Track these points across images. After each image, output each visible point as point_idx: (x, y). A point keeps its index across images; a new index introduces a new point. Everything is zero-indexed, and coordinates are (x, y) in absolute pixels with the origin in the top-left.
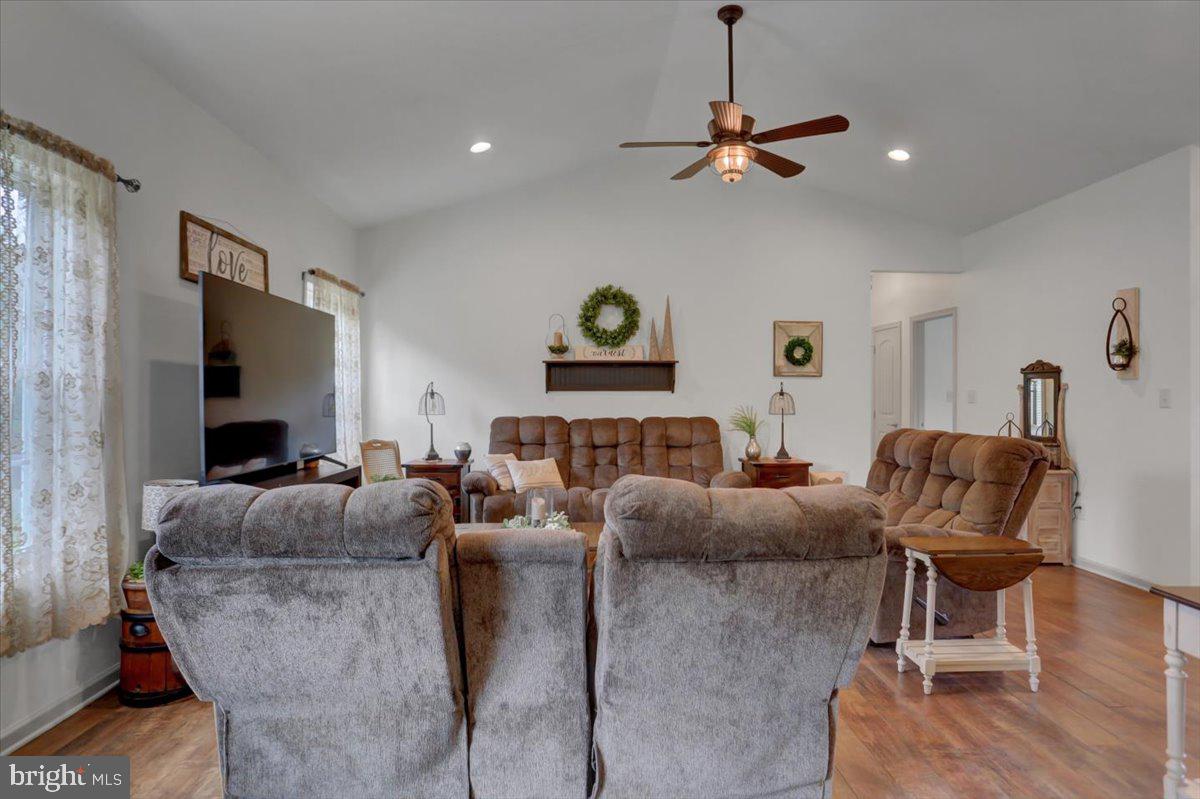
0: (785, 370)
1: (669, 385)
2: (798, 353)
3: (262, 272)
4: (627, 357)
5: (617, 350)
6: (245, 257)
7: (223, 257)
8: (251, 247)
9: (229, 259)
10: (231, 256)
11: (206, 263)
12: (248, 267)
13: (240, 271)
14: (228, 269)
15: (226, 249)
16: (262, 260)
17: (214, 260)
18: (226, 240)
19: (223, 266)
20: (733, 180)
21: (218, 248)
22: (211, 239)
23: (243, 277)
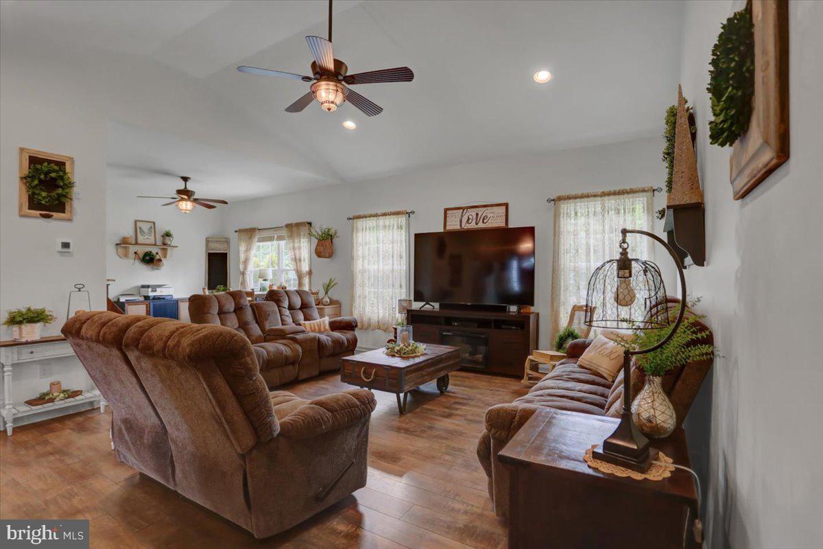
3: (504, 214)
6: (488, 212)
7: (471, 217)
8: (492, 206)
9: (475, 217)
10: (477, 214)
11: (459, 223)
12: (492, 215)
13: (484, 219)
14: (474, 221)
15: (473, 213)
16: (504, 207)
17: (464, 220)
18: (472, 210)
19: (470, 222)
20: (329, 109)
21: (468, 214)
22: (463, 212)
23: (485, 221)
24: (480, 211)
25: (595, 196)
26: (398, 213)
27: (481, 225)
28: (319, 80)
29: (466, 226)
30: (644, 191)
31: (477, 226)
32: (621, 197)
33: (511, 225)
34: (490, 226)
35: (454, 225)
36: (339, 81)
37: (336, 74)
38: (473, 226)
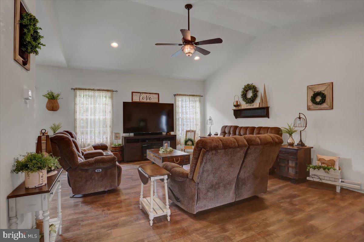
0: (312, 107)
1: (267, 115)
2: (318, 99)
3: (157, 97)
4: (254, 107)
5: (252, 104)
6: (151, 96)
7: (144, 97)
8: (153, 93)
9: (146, 97)
10: (147, 96)
11: (139, 99)
12: (152, 97)
13: (149, 99)
14: (145, 99)
15: (145, 95)
16: (157, 95)
17: (141, 98)
18: (145, 94)
19: (144, 98)
20: (189, 56)
21: (142, 96)
22: (140, 95)
23: (150, 99)
24: (148, 95)
25: (187, 95)
26: (108, 91)
27: (148, 101)
28: (185, 45)
29: (142, 100)
30: (199, 96)
31: (146, 101)
32: (194, 97)
33: (160, 102)
34: (152, 101)
35: (136, 99)
36: (192, 44)
37: (192, 42)
38: (145, 101)
